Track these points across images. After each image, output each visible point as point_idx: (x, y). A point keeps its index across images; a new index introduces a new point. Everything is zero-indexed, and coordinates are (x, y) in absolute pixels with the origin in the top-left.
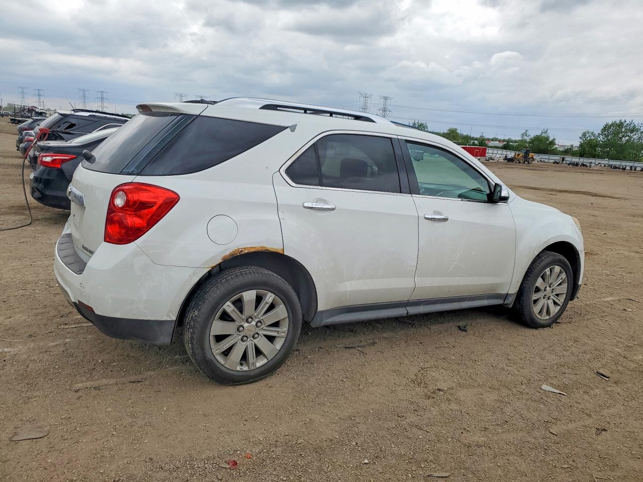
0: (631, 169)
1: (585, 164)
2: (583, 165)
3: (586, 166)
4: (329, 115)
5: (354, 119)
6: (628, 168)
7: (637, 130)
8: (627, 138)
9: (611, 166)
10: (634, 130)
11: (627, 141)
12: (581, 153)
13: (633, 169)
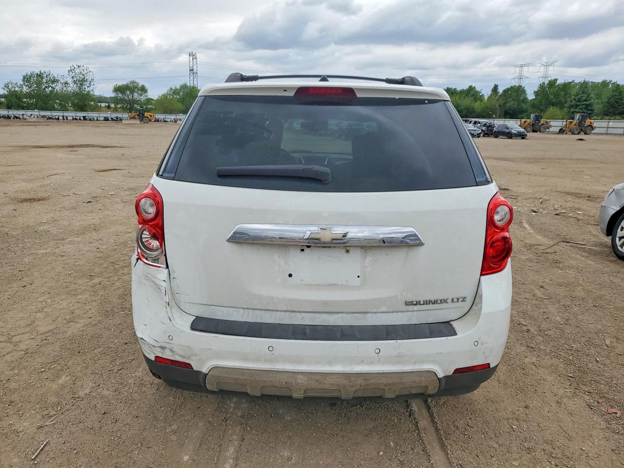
0: (64, 119)
1: (17, 116)
2: (17, 118)
3: (20, 118)
6: (61, 118)
7: (58, 81)
8: (50, 89)
9: (44, 117)
10: (54, 81)
11: (51, 92)
12: (8, 104)
13: (65, 118)
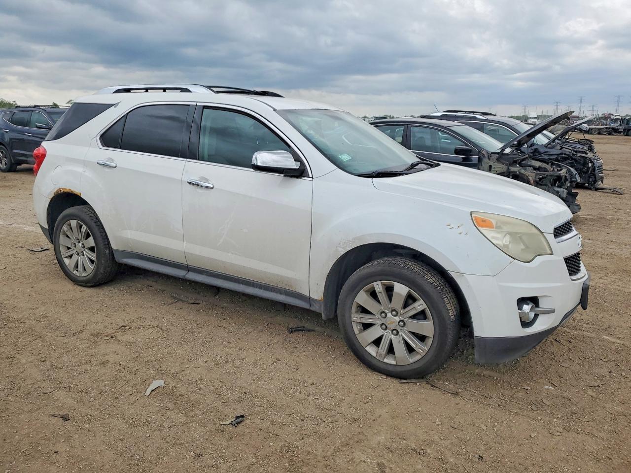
4: (162, 90)
5: (181, 92)
